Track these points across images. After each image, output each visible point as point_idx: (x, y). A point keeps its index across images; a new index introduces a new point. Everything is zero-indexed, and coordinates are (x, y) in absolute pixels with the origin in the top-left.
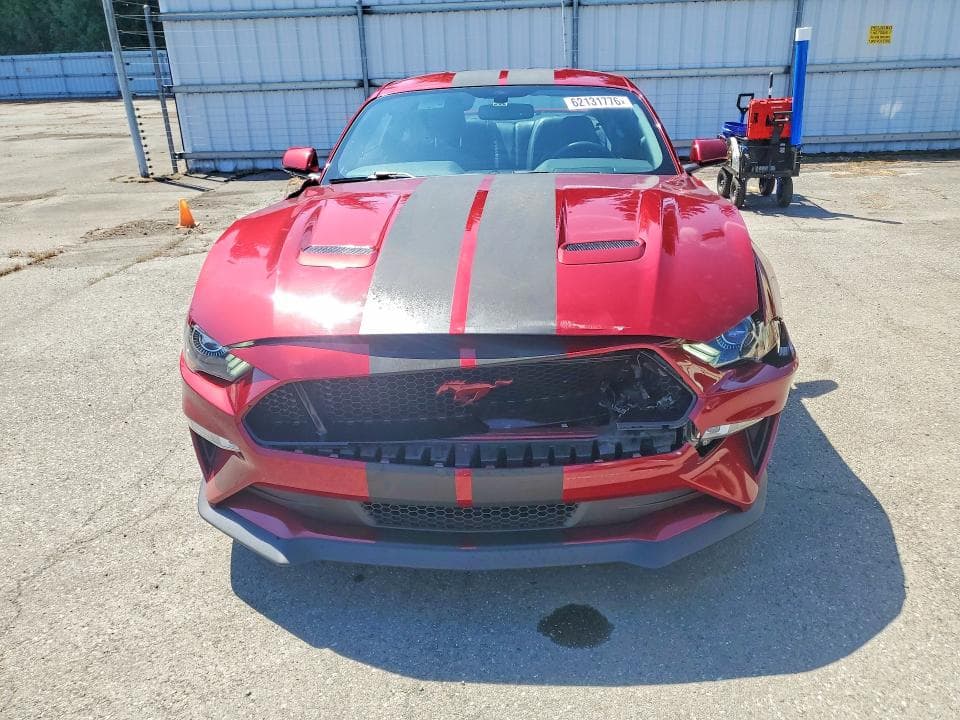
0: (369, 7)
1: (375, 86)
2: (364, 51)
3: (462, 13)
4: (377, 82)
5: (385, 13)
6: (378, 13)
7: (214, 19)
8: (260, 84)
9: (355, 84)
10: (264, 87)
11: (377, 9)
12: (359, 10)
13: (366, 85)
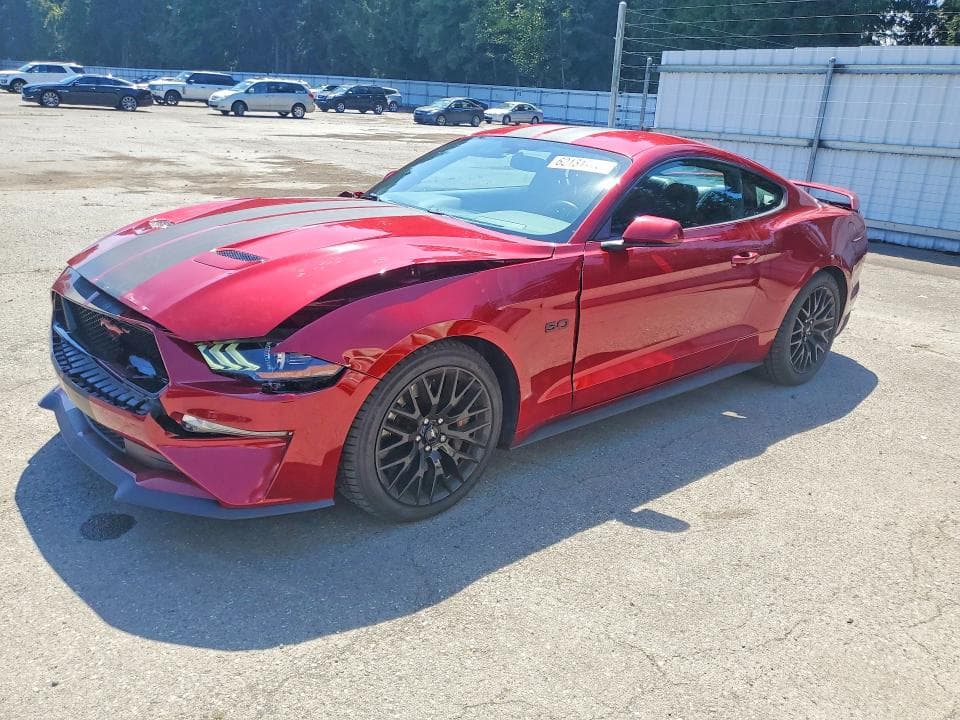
0: (843, 66)
1: (825, 147)
2: (824, 109)
3: (946, 77)
4: (830, 144)
5: (858, 73)
6: (850, 72)
7: (698, 72)
8: (719, 133)
9: (806, 143)
10: (723, 137)
11: (851, 68)
12: (831, 68)
13: (815, 145)
